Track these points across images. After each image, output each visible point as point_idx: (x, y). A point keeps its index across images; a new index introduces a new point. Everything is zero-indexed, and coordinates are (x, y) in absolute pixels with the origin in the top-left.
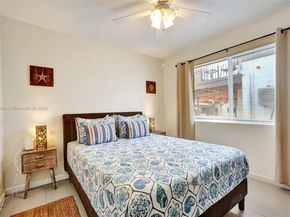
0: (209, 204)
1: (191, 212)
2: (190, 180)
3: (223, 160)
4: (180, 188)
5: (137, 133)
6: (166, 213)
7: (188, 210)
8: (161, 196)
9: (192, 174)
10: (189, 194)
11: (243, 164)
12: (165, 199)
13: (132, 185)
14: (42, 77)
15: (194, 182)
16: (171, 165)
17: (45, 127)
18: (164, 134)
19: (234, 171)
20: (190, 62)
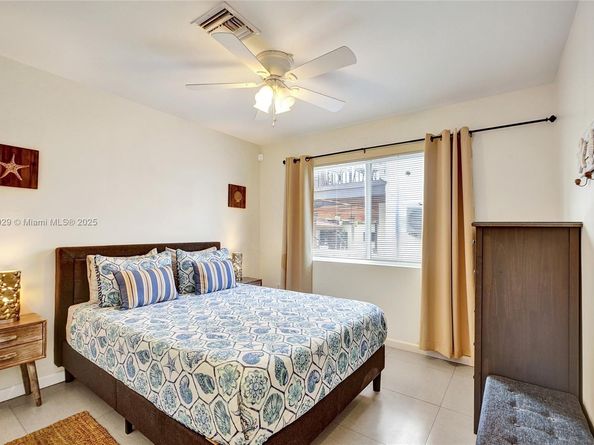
0: (336, 380)
1: (315, 392)
2: (314, 349)
3: (355, 321)
4: (302, 360)
5: (215, 283)
6: (287, 393)
7: (311, 389)
8: (281, 372)
9: (317, 341)
10: (314, 367)
11: (379, 325)
12: (285, 375)
13: (240, 359)
14: (12, 168)
15: (320, 352)
16: (287, 331)
17: (17, 276)
18: (259, 282)
19: (368, 335)
20: (308, 158)
